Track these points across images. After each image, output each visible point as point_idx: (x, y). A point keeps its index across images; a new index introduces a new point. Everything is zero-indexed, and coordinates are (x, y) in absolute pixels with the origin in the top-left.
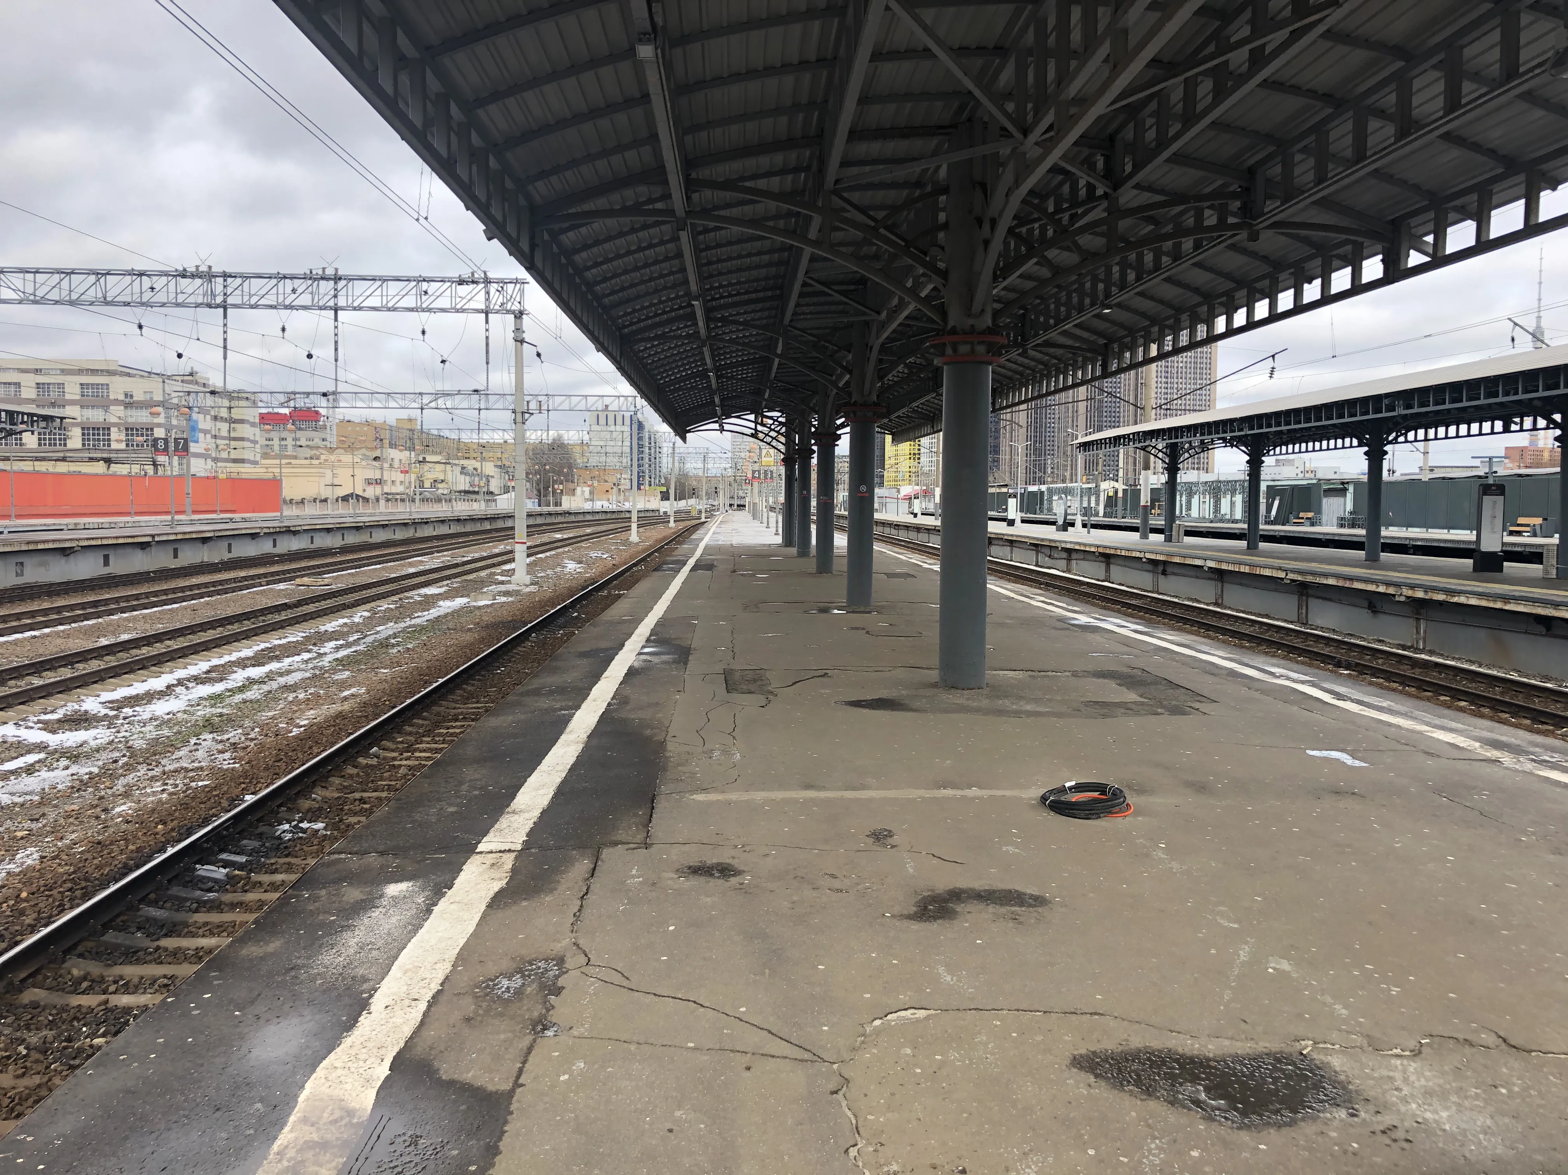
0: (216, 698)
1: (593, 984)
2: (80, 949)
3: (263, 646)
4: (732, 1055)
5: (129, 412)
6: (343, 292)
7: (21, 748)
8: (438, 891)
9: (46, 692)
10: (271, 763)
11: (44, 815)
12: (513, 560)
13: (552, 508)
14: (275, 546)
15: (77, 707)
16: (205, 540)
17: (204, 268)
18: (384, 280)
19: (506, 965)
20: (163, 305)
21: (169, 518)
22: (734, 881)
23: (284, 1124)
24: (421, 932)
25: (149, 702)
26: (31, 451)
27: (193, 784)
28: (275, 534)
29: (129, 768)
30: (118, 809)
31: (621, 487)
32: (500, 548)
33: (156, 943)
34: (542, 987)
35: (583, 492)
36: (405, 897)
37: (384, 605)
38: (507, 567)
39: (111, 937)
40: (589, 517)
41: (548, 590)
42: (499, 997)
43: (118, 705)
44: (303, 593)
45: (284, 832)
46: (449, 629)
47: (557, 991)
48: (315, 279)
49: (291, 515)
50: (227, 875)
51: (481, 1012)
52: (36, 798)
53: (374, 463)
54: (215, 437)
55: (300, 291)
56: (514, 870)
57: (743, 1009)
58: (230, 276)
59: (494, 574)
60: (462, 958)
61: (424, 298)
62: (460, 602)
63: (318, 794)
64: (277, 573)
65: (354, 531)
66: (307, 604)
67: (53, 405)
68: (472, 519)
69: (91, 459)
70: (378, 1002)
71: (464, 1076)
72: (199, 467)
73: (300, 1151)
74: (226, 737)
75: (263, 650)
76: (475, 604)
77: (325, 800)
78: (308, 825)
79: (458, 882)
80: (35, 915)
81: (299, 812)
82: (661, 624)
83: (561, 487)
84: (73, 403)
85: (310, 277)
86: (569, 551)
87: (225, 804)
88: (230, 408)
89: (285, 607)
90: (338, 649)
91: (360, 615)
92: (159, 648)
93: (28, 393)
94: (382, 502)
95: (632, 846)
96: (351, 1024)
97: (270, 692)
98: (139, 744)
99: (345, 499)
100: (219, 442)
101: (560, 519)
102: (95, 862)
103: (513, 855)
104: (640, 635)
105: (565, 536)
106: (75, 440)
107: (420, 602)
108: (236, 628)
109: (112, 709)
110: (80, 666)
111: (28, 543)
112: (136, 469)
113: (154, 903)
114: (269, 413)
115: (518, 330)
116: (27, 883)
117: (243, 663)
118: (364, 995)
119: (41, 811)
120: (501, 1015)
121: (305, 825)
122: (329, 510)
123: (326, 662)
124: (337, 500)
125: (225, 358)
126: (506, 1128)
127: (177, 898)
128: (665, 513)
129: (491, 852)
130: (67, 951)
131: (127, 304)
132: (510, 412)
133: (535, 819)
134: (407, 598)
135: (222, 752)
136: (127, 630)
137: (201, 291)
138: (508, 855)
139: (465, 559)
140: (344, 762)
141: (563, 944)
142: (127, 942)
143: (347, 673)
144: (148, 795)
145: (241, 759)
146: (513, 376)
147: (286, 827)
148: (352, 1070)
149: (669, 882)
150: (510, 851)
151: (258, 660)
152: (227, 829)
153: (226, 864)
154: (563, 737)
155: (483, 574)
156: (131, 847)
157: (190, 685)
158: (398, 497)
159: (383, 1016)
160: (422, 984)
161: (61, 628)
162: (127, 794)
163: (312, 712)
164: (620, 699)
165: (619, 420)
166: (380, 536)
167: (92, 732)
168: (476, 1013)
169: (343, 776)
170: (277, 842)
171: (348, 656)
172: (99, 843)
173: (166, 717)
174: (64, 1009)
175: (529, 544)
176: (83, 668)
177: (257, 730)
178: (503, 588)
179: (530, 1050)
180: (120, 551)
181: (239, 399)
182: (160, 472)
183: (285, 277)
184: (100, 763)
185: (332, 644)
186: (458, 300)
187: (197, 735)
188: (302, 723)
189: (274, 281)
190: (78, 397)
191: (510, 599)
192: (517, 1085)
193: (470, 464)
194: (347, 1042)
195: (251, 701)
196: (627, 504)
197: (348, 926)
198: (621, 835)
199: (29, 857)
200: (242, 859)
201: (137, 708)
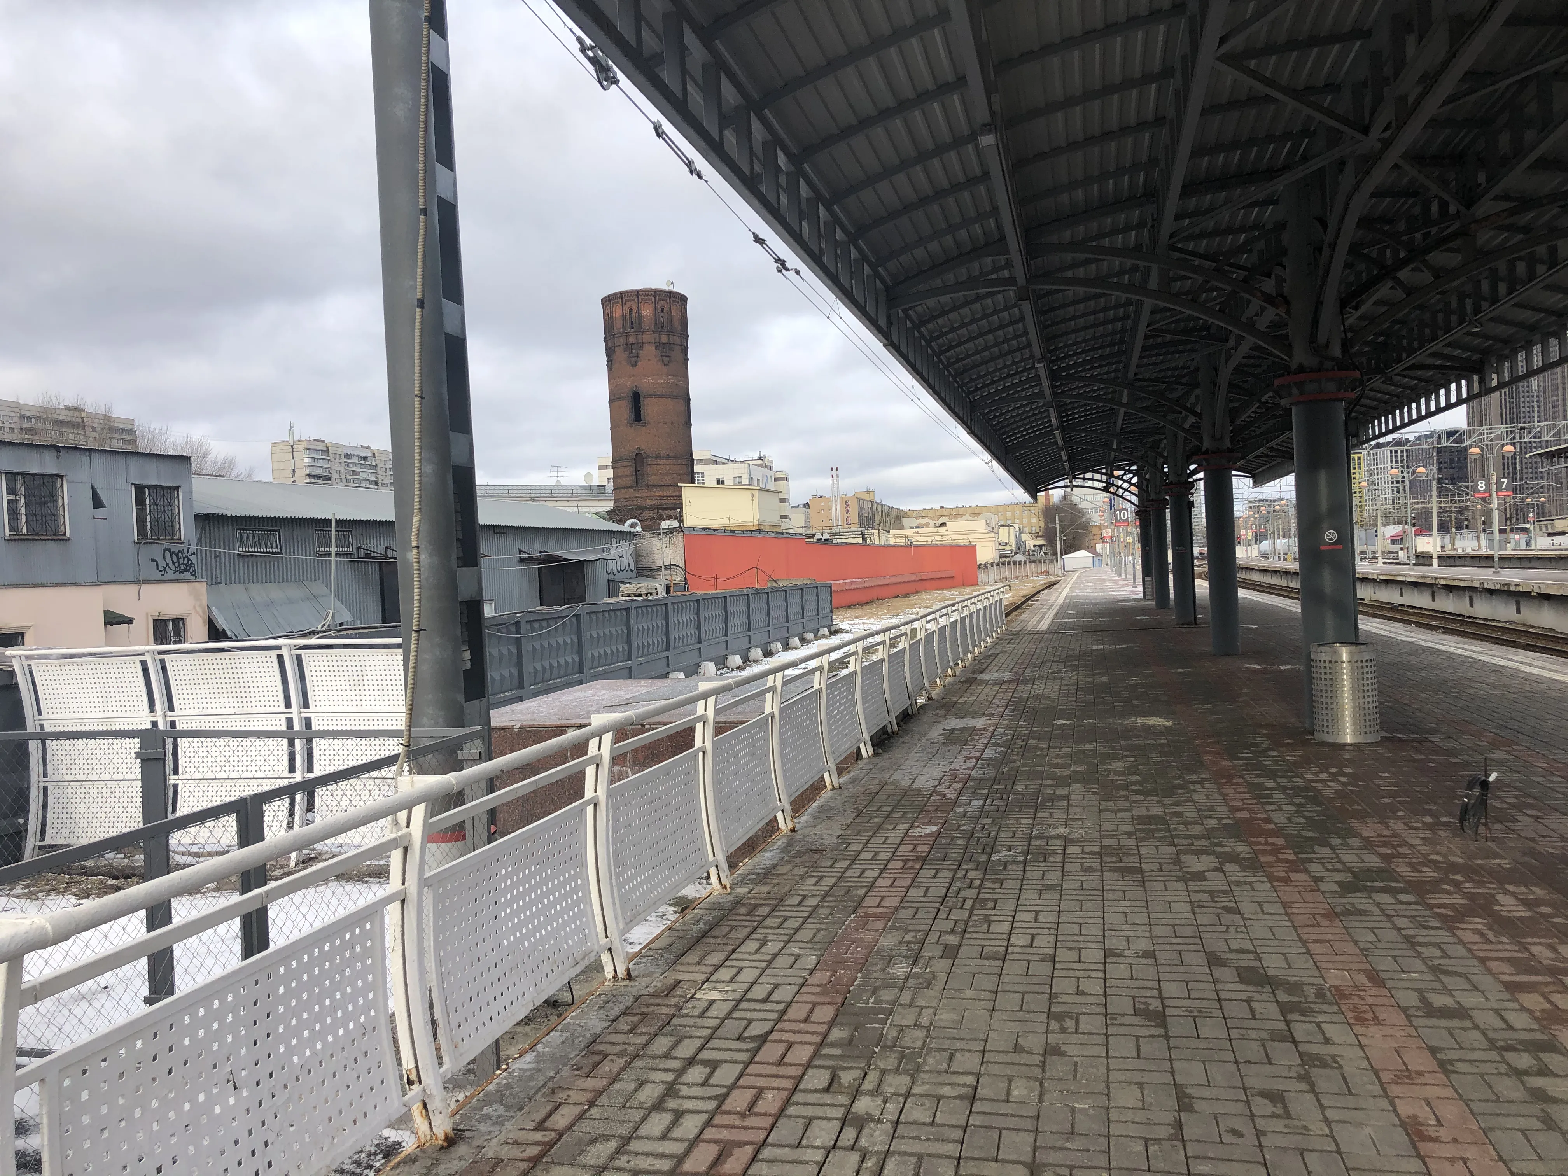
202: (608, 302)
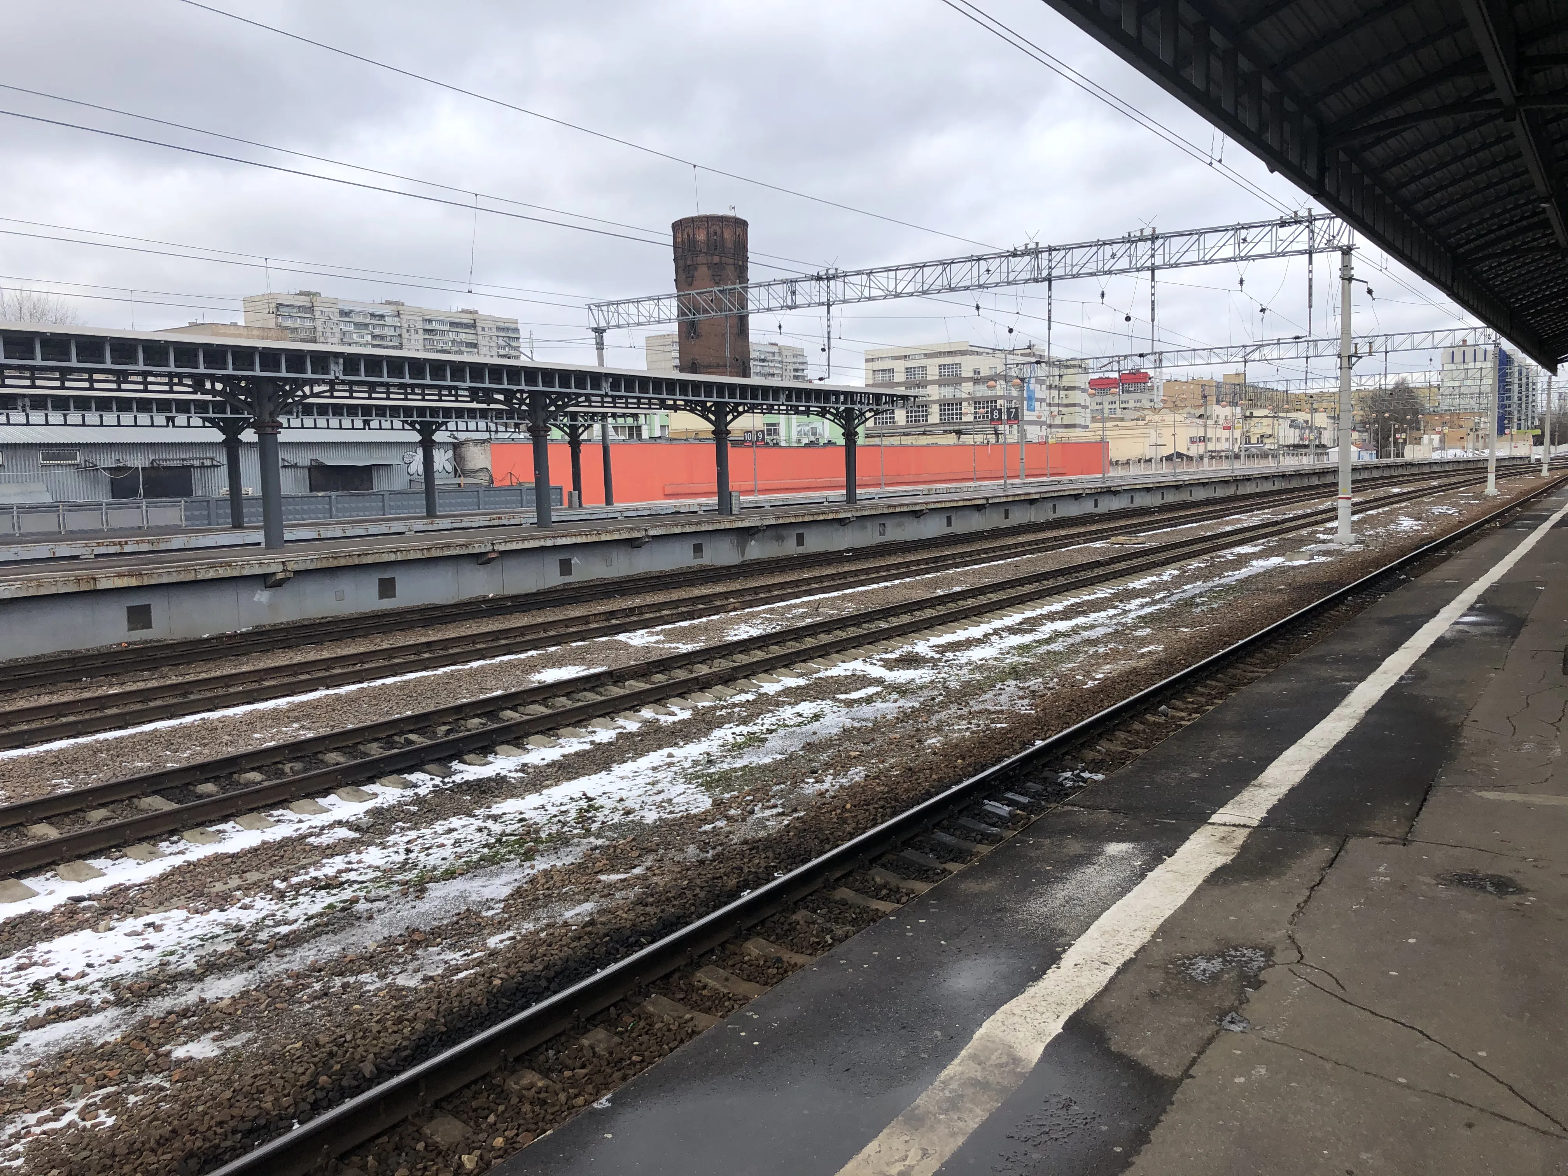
0: (1024, 649)
1: (1300, 984)
2: (884, 860)
3: (1073, 601)
4: (1452, 1104)
5: (977, 387)
6: (1160, 251)
7: (864, 681)
8: (1157, 858)
9: (888, 635)
10: (1062, 712)
11: (873, 739)
12: (1336, 518)
13: (1392, 460)
14: (1096, 506)
15: (910, 649)
16: (1032, 502)
17: (1032, 246)
18: (1201, 233)
19: (1208, 945)
20: (997, 285)
21: (1002, 482)
22: (1512, 899)
23: (956, 1056)
24: (1129, 895)
25: (968, 648)
26: (901, 427)
27: (993, 726)
28: (1097, 495)
29: (944, 705)
30: (929, 742)
31: (1480, 433)
32: (1328, 504)
33: (944, 866)
34: (1242, 976)
35: (1431, 440)
36: (1123, 858)
37: (1195, 564)
38: (1329, 525)
39: (909, 854)
40: (1436, 468)
41: (1375, 549)
42: (1192, 977)
43: (943, 649)
44: (1117, 551)
45: (1066, 779)
46: (1257, 589)
47: (1257, 984)
48: (1133, 242)
49: (1115, 476)
50: (1010, 813)
51: (1168, 989)
52: (870, 725)
53: (1198, 421)
54: (1050, 405)
55: (1118, 255)
56: (1244, 848)
57: (1483, 1054)
58: (1055, 250)
59: (1317, 532)
60: (1165, 930)
61: (1242, 246)
62: (1275, 561)
63: (1103, 746)
64: (1096, 532)
65: (1173, 490)
66: (1119, 562)
67: (918, 386)
68: (1298, 475)
69: (945, 432)
70: (1070, 958)
71: (1133, 1052)
72: (1034, 433)
73: (963, 1085)
74: (1027, 684)
75: (1072, 605)
76: (1290, 564)
77: (1108, 753)
78: (1089, 775)
79: (1181, 851)
80: (854, 825)
81: (1083, 761)
82: (1492, 590)
83: (1404, 436)
84: (933, 382)
85: (1129, 240)
86: (1407, 507)
87: (1017, 746)
88: (1060, 376)
89: (1098, 564)
90: (1142, 606)
91: (1168, 574)
92: (982, 600)
93: (899, 377)
94: (1206, 460)
95: (1387, 839)
96: (1038, 975)
97: (1073, 645)
98: (954, 684)
99: (1169, 458)
100: (1053, 409)
101: (1400, 471)
102: (905, 785)
103: (1248, 831)
104: (1461, 602)
105: (1405, 490)
106: (934, 417)
107: (1231, 561)
108: (1050, 583)
109: (937, 652)
110: (917, 613)
111: (889, 507)
112: (979, 438)
113: (946, 830)
114: (1100, 378)
115: (1346, 267)
116: (853, 796)
117: (1052, 617)
118: (1058, 949)
119: (871, 736)
120: (1189, 997)
121: (1086, 775)
122: (1153, 470)
123: (1129, 619)
124: (1161, 460)
125: (1049, 329)
126: (1162, 1118)
127: (965, 827)
128: (1538, 460)
129: (1225, 825)
130: (873, 861)
131: (967, 288)
132: (1335, 358)
133: (1281, 796)
134: (1220, 557)
135: (1021, 698)
136: (958, 583)
137: (1029, 268)
138: (1242, 830)
139: (1286, 516)
140: (1131, 718)
141: (1277, 935)
142: (921, 861)
143: (1148, 630)
144: (954, 731)
145: (1037, 706)
146: (1339, 319)
147: (1068, 774)
148: (1028, 1020)
149: (1424, 887)
150: (1245, 826)
151: (1066, 615)
152: (1013, 770)
153: (1011, 803)
154: (1337, 711)
155: (1304, 532)
156: (934, 776)
157: (1004, 635)
158: (1223, 454)
159: (1070, 974)
160: (1116, 949)
161: (908, 580)
162: (938, 729)
163: (1108, 666)
164: (1417, 672)
165: (1480, 356)
166: (1200, 495)
167: (920, 672)
168: (1163, 990)
169: (1129, 732)
170: (1058, 788)
171: (1151, 614)
172: (910, 769)
173: (979, 663)
174: (866, 910)
175: (1356, 500)
176: (919, 615)
177: (1056, 680)
178: (1323, 547)
179: (1210, 1041)
180: (960, 513)
181: (1067, 367)
182: (1001, 441)
183: (1105, 244)
184: (922, 699)
185: (1138, 601)
186: (1279, 243)
187: (1003, 681)
188: (1098, 676)
189: (1094, 249)
190: (937, 378)
191: (1330, 559)
192: (1186, 1075)
193: (1302, 417)
194: (1031, 991)
195: (1055, 653)
196: (1487, 451)
197: (1062, 879)
198: (1377, 825)
199: (857, 774)
200: (1025, 800)
201: (957, 653)
202: (677, 226)
